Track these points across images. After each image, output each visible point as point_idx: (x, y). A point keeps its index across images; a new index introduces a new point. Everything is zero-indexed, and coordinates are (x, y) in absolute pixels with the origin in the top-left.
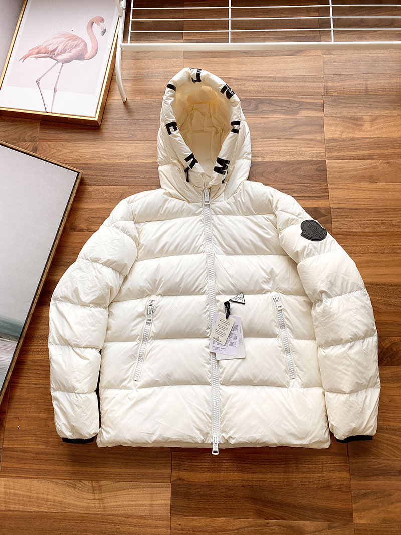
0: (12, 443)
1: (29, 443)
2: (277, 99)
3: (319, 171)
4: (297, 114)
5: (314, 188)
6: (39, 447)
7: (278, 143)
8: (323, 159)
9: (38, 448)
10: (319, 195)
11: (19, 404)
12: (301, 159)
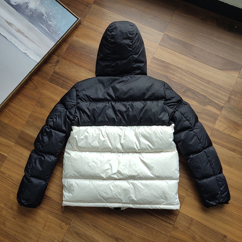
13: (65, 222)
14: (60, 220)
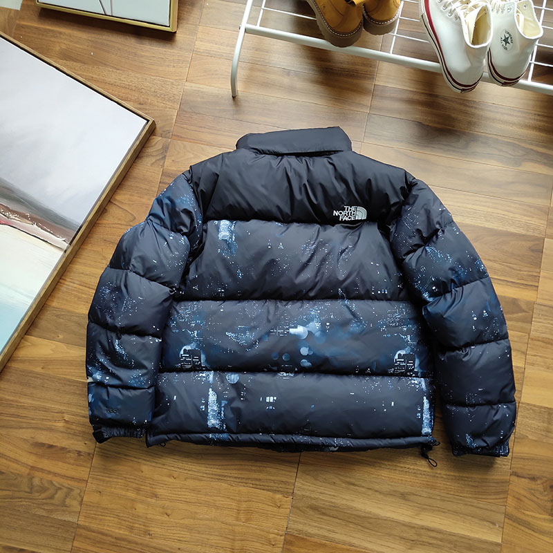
0: (90, 521)
1: (110, 524)
2: (497, 140)
3: (533, 251)
4: (520, 165)
5: (522, 272)
6: (121, 532)
7: (486, 202)
8: (541, 236)
9: (120, 534)
10: (525, 283)
11: (103, 476)
12: (512, 229)
13: (281, 492)
14: (268, 490)
